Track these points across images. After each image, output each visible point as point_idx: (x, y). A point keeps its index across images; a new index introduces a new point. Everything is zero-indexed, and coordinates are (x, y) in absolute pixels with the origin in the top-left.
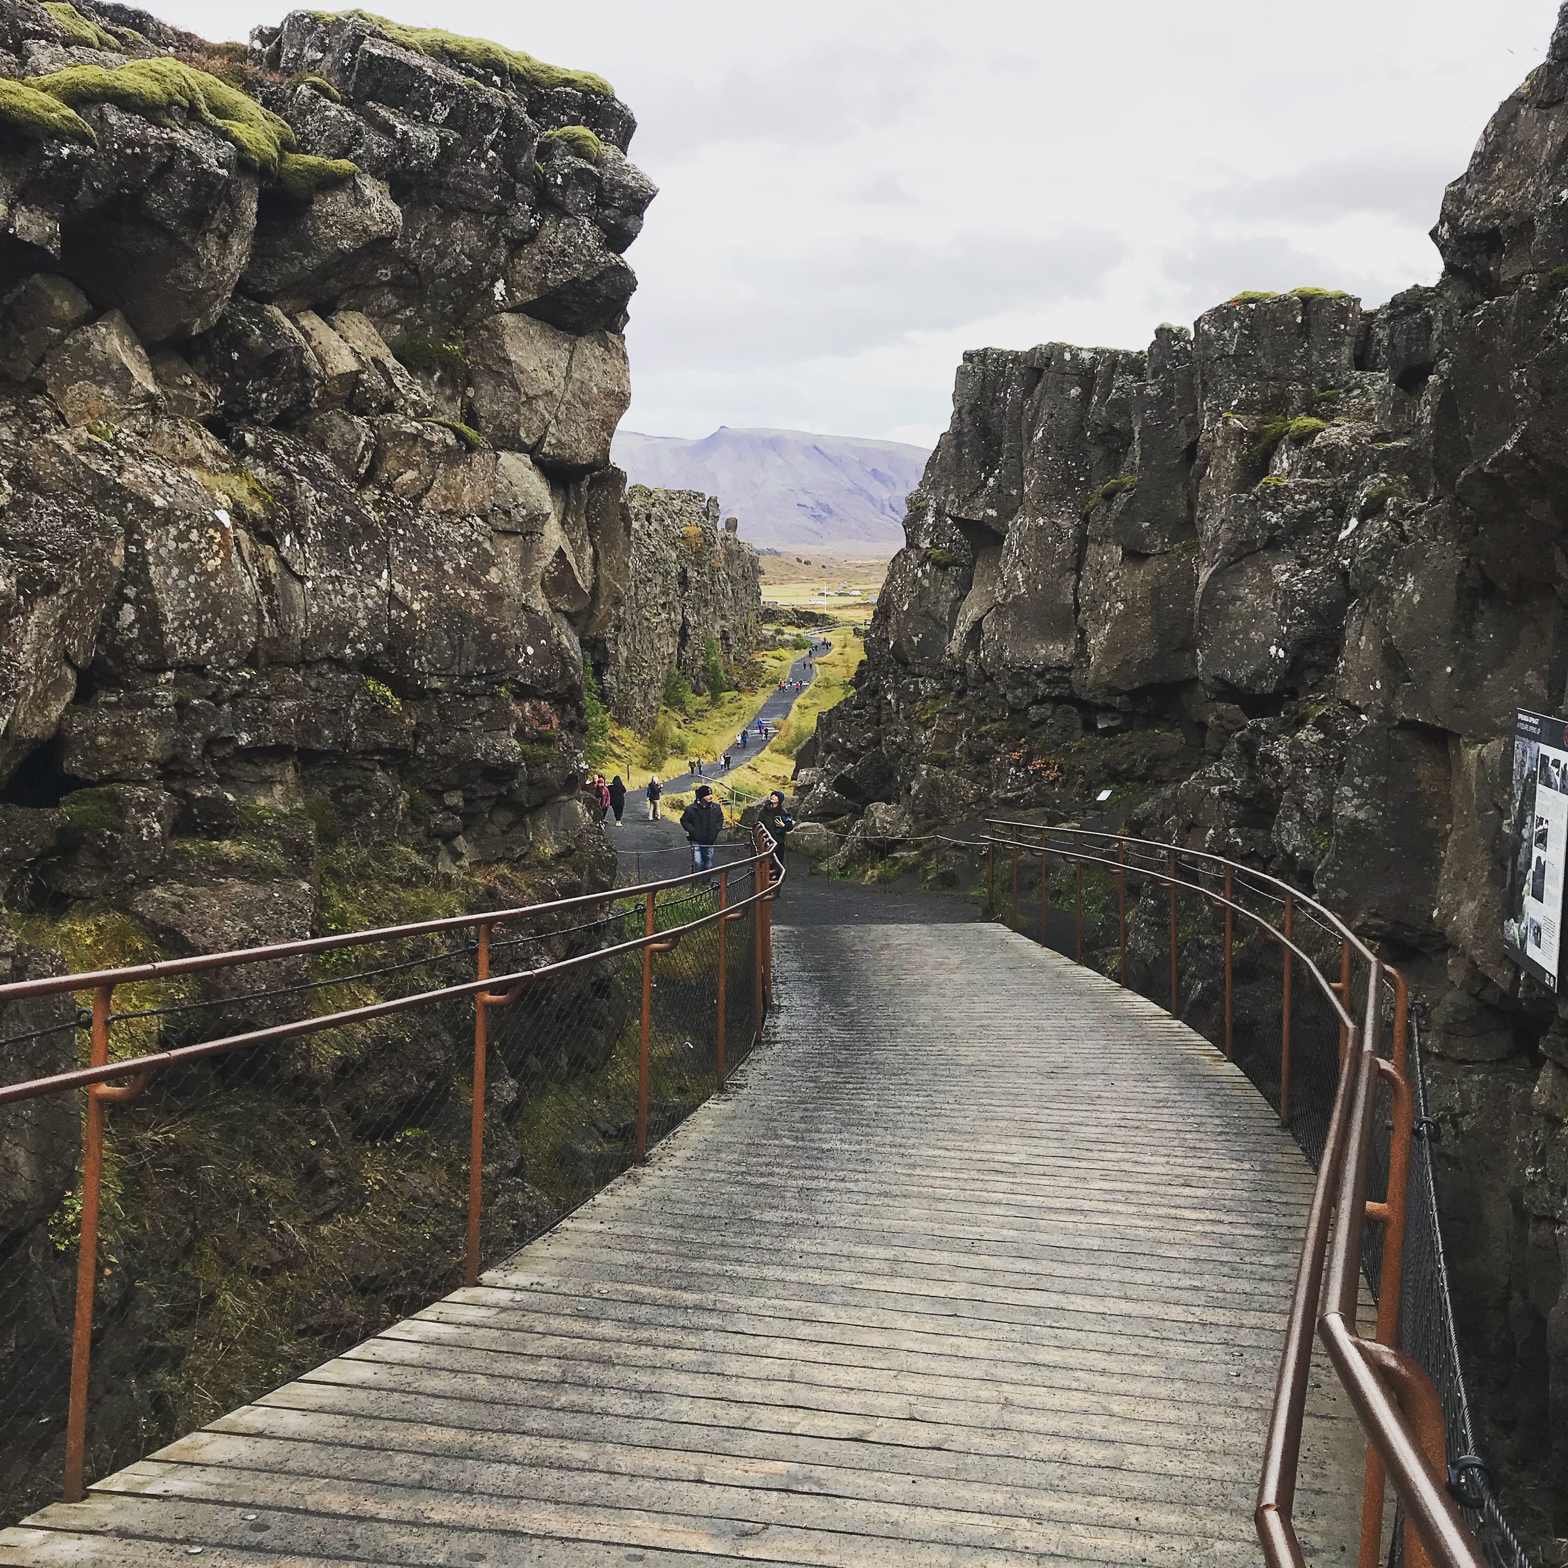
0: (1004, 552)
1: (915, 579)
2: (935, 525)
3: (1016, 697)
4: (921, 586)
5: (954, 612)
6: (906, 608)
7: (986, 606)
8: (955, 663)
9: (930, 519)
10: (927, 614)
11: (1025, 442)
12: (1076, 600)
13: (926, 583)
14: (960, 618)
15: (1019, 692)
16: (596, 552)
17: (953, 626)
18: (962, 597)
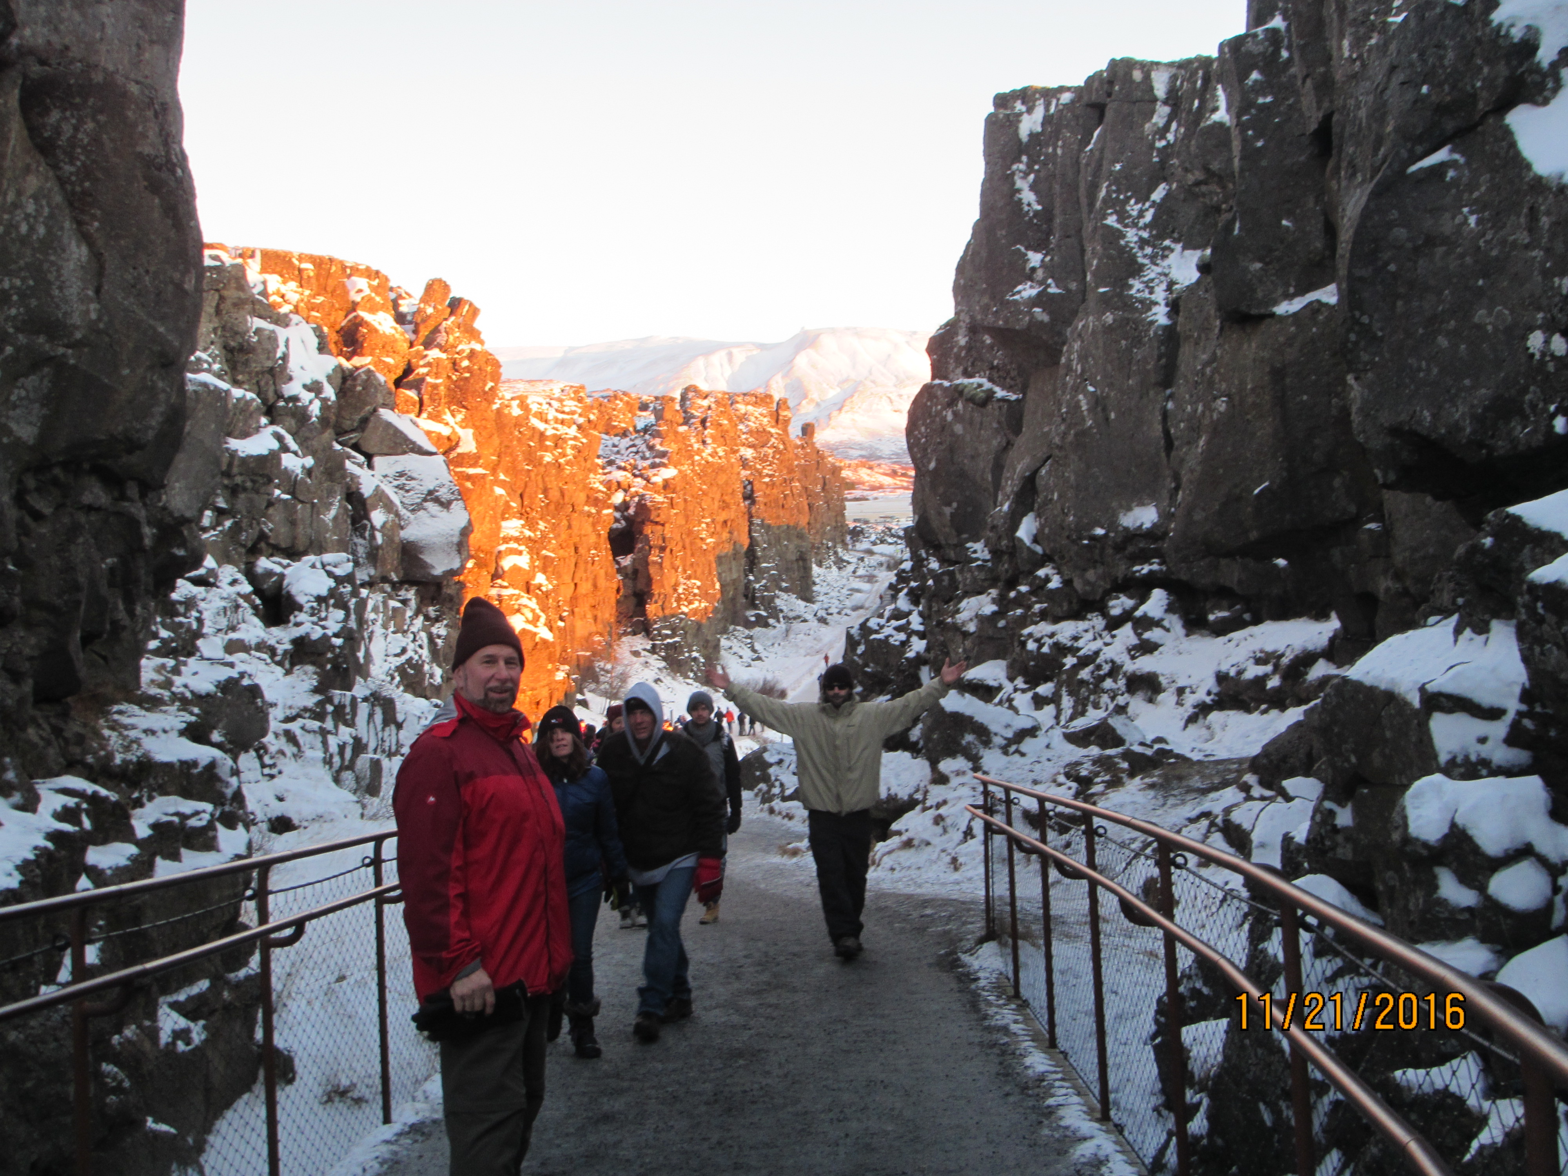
0: (1062, 371)
1: (944, 427)
2: (969, 348)
3: (1087, 583)
4: (953, 434)
5: (998, 468)
6: (932, 465)
7: (1040, 454)
8: (1000, 538)
9: (962, 340)
10: (963, 474)
11: (1085, 209)
12: (1166, 433)
13: (958, 429)
14: (1006, 474)
15: (1091, 575)
16: (97, 255)
17: (997, 486)
18: (1008, 445)
